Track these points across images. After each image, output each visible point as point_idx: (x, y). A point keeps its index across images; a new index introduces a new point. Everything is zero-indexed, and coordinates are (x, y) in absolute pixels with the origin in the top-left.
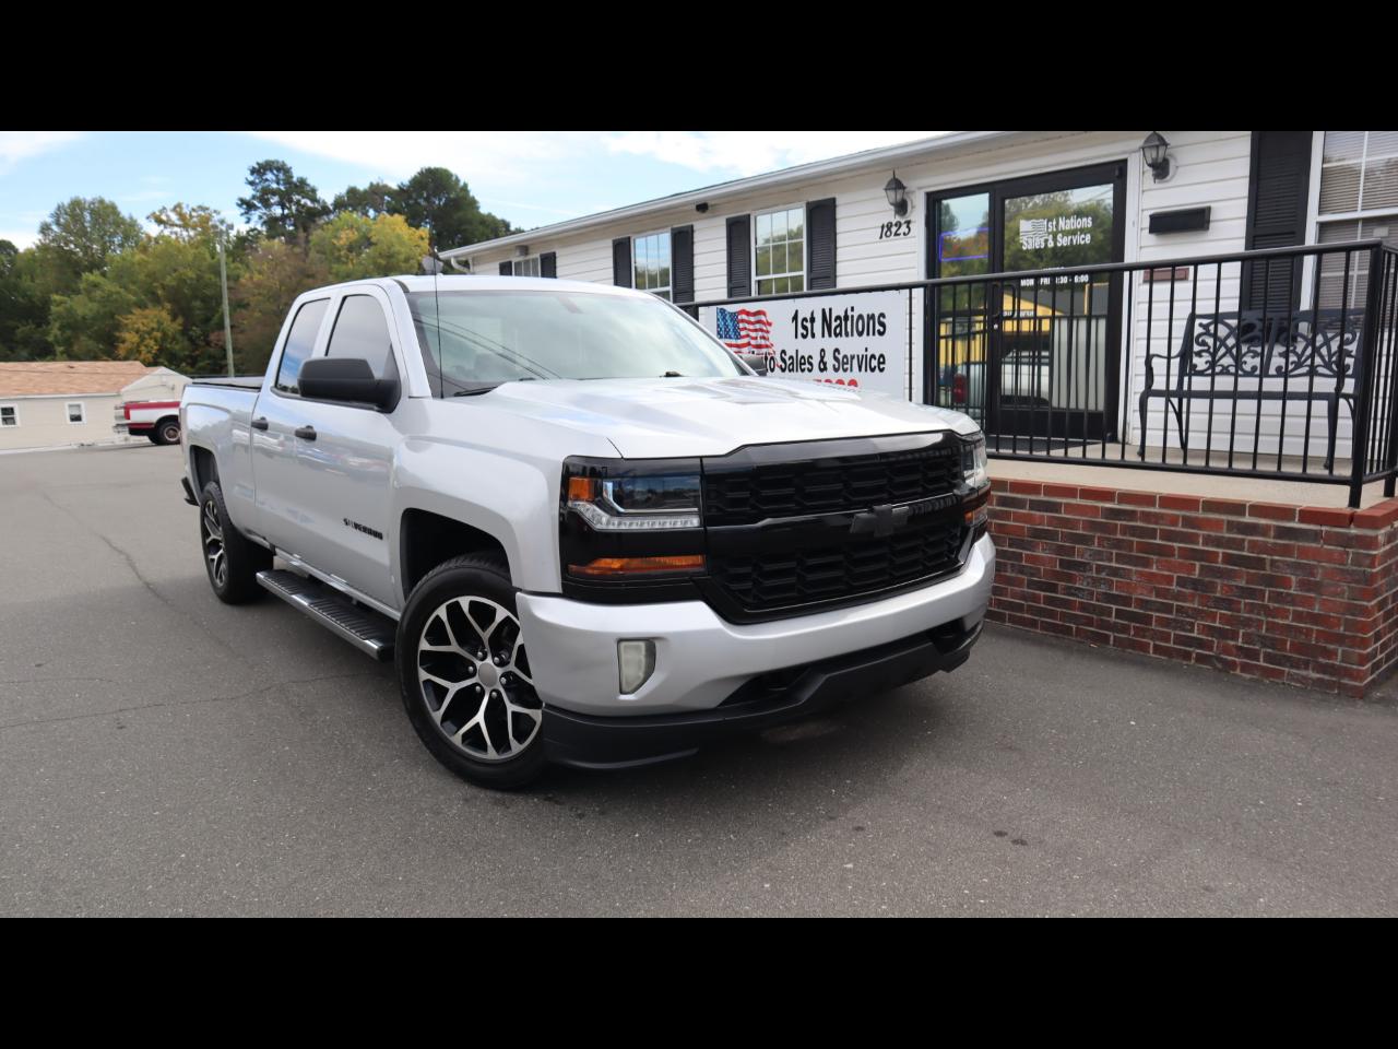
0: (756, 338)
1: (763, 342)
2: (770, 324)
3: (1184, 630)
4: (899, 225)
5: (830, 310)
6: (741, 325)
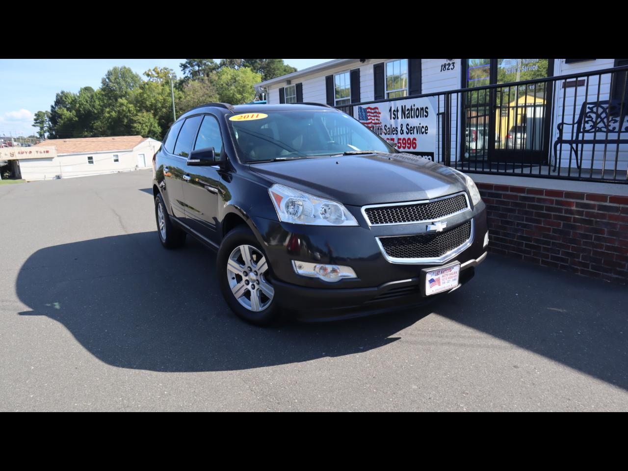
0: (374, 120)
1: (377, 121)
2: (380, 113)
3: (555, 253)
4: (449, 65)
5: (405, 106)
6: (368, 114)
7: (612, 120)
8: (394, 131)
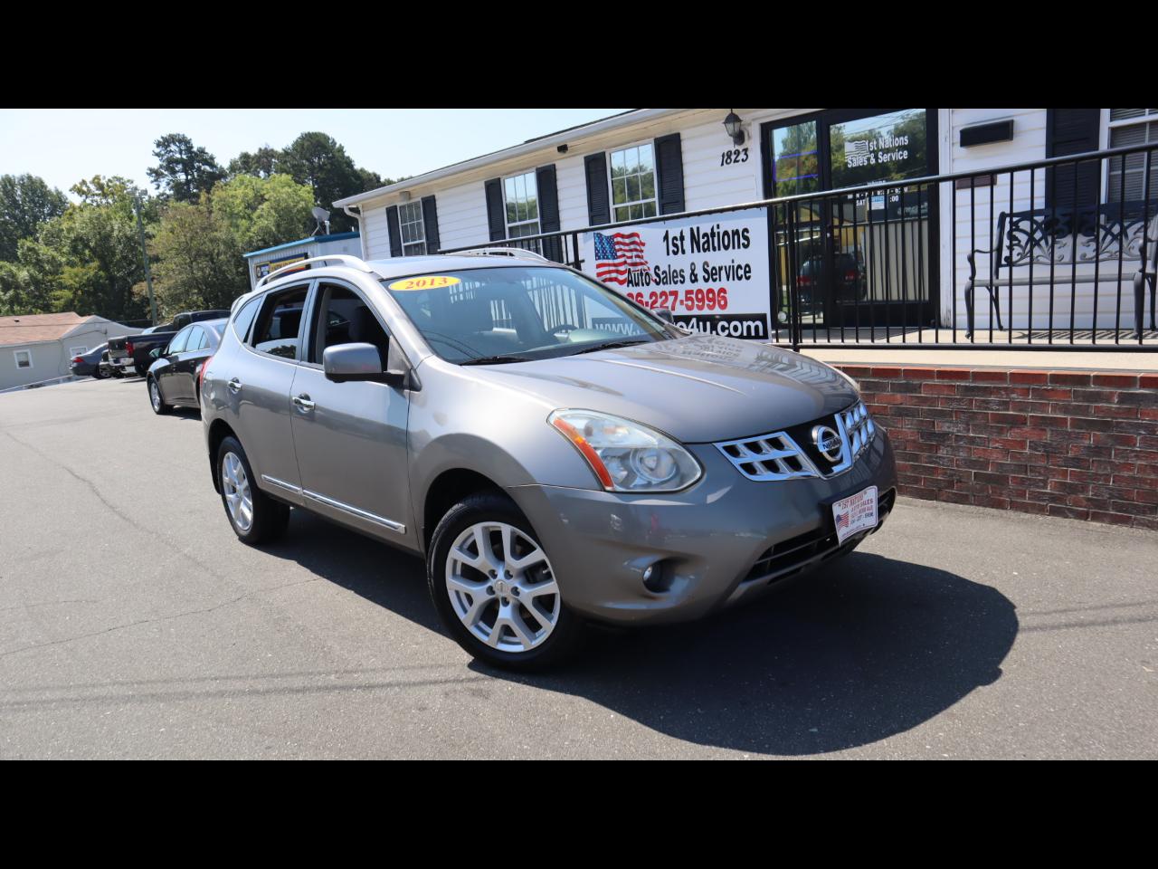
0: (631, 257)
1: (638, 260)
2: (643, 244)
3: (1038, 487)
4: (737, 153)
5: (698, 229)
6: (617, 247)
8: (677, 277)
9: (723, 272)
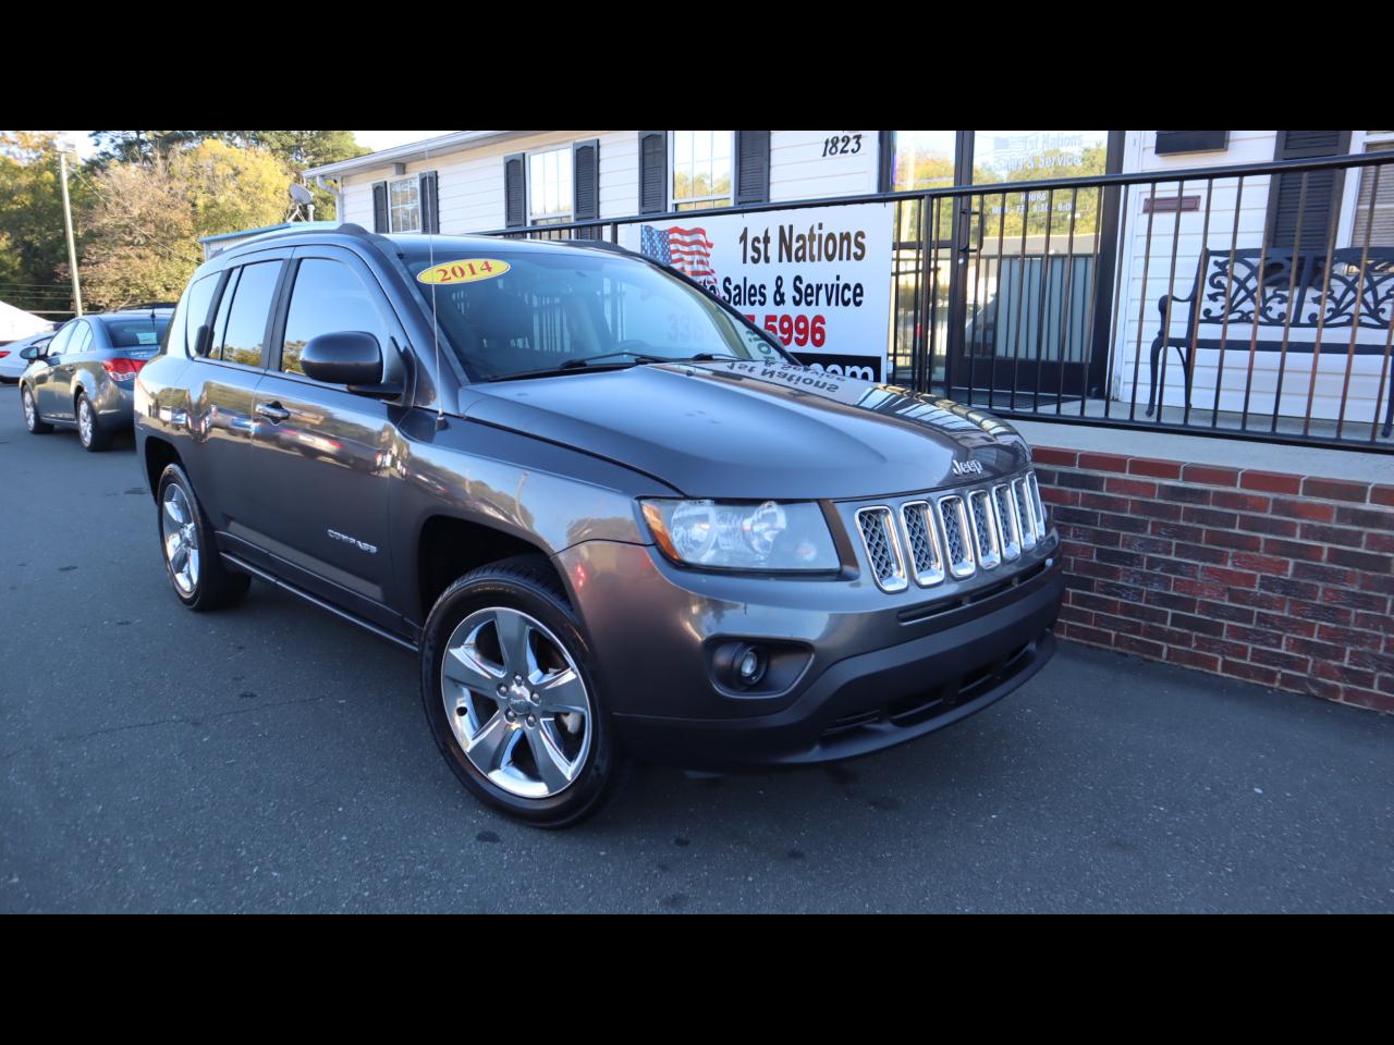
0: (692, 263)
1: (700, 268)
2: (710, 246)
3: (1267, 644)
4: (847, 140)
5: (791, 227)
6: (672, 247)
7: (1275, 296)
8: (755, 295)
9: (822, 293)
